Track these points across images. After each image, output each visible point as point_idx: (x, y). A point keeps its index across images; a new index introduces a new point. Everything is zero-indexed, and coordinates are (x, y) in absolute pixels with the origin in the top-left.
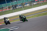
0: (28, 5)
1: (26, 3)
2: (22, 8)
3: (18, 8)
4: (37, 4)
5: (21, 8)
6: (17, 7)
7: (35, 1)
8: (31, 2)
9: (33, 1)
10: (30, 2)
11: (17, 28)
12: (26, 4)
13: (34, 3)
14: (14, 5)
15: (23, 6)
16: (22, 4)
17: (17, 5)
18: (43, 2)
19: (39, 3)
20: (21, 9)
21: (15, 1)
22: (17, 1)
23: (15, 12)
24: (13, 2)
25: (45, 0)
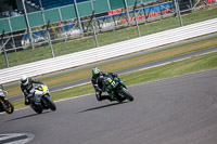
0: (75, 32)
1: (66, 22)
2: (47, 44)
3: (30, 48)
4: (117, 29)
5: (43, 45)
6: (25, 43)
7: (107, 14)
8: (92, 17)
9: (97, 16)
10: (86, 18)
11: (26, 140)
12: (67, 28)
13: (106, 26)
14: (10, 34)
15: (53, 37)
16: (48, 26)
17: (23, 31)
18: (144, 20)
19: (126, 25)
20: (41, 52)
21: (16, 15)
22: (23, 13)
23: (15, 63)
24: (5, 16)
25: (152, 12)
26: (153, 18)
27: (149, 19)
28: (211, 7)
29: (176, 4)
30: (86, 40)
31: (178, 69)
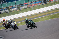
0: (15, 9)
1: (13, 6)
2: (8, 12)
3: (3, 13)
4: (26, 8)
5: (6, 12)
6: (1, 12)
7: (24, 4)
10: (18, 5)
12: (13, 8)
13: (23, 7)
15: (9, 10)
16: (8, 7)
17: (1, 9)
18: (34, 6)
19: (29, 7)
20: (6, 14)
22: (1, 4)
25: (36, 4)
26: (36, 5)
27: (35, 6)
28: (52, 2)
29: (43, 1)
30: (18, 11)
31: (43, 19)
